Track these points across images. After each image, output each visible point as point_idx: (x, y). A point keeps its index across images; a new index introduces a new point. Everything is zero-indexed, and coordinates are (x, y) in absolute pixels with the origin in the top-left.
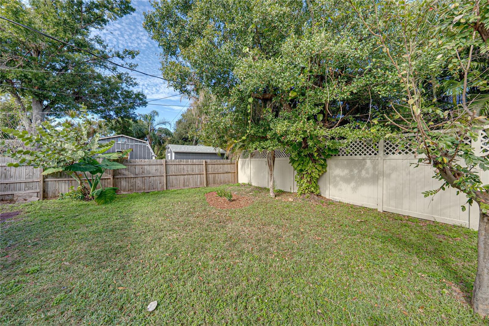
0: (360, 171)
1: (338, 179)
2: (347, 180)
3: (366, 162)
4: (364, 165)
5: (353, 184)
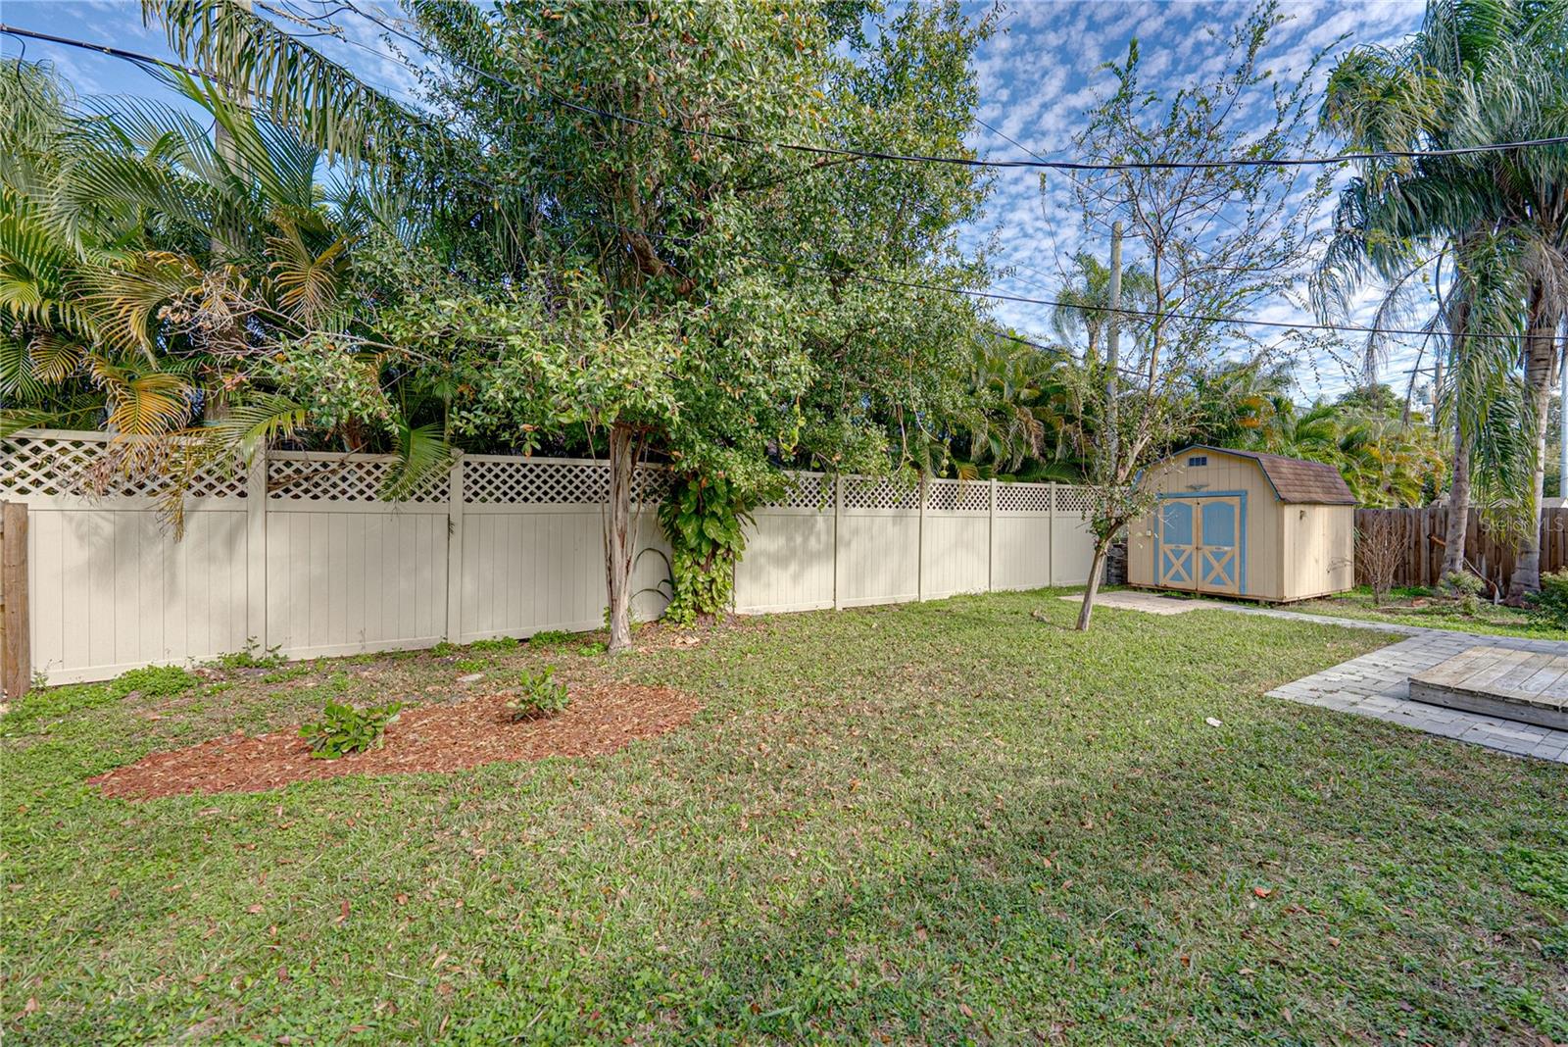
0: (806, 540)
1: (762, 560)
2: (780, 560)
3: (816, 521)
4: (813, 526)
5: (793, 567)
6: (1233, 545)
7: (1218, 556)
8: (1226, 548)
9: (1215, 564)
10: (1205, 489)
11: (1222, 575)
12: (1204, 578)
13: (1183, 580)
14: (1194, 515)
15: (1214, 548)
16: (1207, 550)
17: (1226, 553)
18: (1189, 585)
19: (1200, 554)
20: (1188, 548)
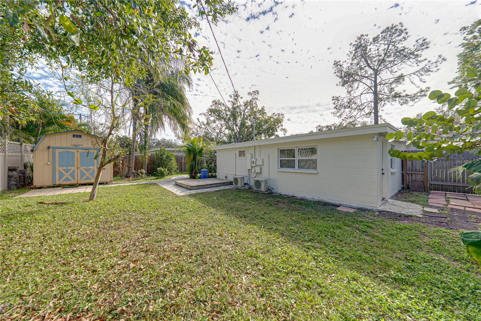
6: (94, 166)
7: (87, 170)
8: (91, 167)
9: (86, 173)
10: (81, 146)
11: (89, 176)
12: (81, 178)
13: (70, 180)
14: (76, 155)
15: (86, 168)
16: (82, 168)
17: (91, 169)
18: (73, 182)
19: (79, 170)
20: (73, 168)
